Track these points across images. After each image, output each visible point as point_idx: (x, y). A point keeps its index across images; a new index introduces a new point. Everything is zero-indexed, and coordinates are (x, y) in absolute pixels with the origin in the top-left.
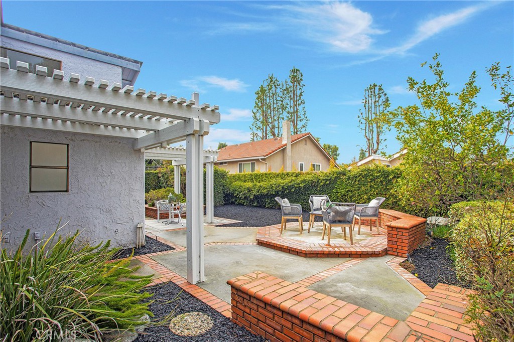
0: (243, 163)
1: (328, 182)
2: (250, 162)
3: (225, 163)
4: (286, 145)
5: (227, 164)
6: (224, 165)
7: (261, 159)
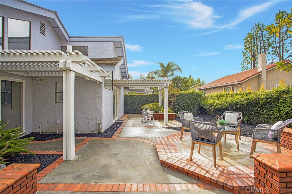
0: (226, 87)
1: (269, 100)
2: (231, 87)
3: (216, 88)
4: (261, 72)
5: (217, 89)
6: (215, 89)
7: (237, 84)
